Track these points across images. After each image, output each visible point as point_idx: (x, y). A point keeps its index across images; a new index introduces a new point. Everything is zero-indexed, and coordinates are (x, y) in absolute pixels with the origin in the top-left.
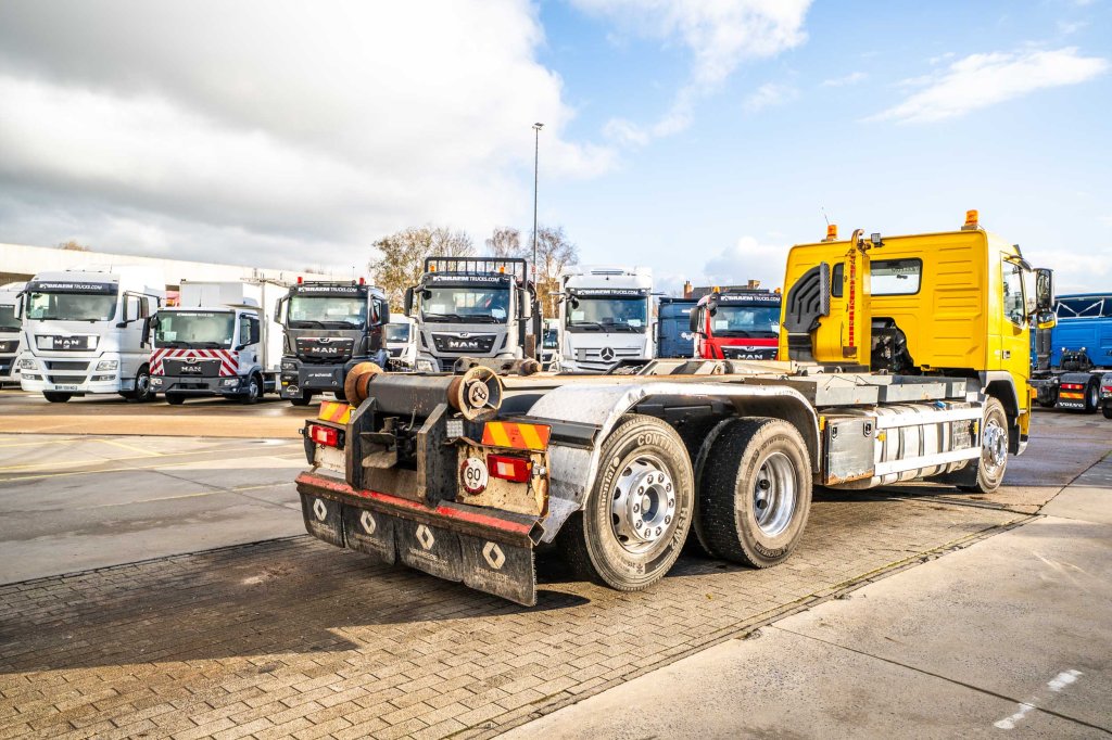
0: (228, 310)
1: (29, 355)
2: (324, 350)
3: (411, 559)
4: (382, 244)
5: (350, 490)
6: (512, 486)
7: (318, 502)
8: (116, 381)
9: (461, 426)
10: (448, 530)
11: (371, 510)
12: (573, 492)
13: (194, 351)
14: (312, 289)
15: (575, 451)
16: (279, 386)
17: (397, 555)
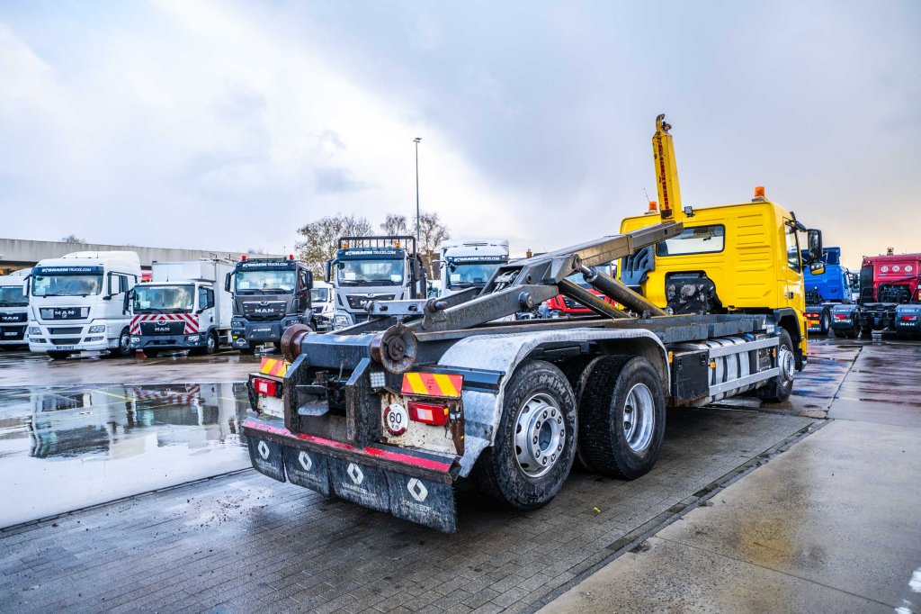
0: (189, 283)
1: (35, 324)
2: (264, 310)
3: (344, 492)
4: (303, 230)
5: (288, 434)
6: (430, 428)
7: (262, 444)
8: (105, 341)
9: (383, 377)
10: (376, 467)
11: (307, 450)
12: (482, 430)
13: (164, 316)
14: (253, 265)
15: (483, 394)
16: (230, 340)
17: (331, 489)
